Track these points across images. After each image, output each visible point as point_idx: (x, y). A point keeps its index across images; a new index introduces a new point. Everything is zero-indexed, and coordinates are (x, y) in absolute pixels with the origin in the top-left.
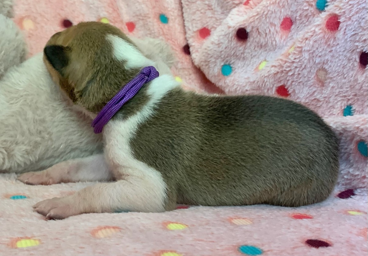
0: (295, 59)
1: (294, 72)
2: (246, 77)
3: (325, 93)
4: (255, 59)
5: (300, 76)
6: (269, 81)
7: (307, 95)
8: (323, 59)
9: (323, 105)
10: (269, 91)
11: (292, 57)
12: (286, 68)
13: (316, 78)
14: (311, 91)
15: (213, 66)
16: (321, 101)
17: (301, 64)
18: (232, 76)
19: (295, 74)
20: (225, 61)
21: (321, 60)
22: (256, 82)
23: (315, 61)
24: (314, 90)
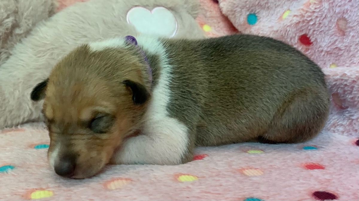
0: (316, 9)
1: (315, 22)
2: (270, 26)
3: (346, 42)
4: (278, 9)
5: (321, 25)
6: (292, 30)
7: (328, 44)
8: (343, 8)
9: (344, 54)
10: (292, 40)
11: (313, 7)
12: (307, 17)
13: (337, 27)
14: (332, 40)
15: (239, 15)
16: (342, 50)
17: (321, 14)
18: (256, 25)
19: (316, 23)
20: (250, 10)
21: (341, 10)
22: (279, 31)
23: (335, 10)
24: (335, 38)
